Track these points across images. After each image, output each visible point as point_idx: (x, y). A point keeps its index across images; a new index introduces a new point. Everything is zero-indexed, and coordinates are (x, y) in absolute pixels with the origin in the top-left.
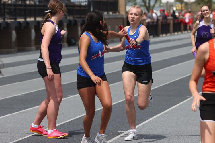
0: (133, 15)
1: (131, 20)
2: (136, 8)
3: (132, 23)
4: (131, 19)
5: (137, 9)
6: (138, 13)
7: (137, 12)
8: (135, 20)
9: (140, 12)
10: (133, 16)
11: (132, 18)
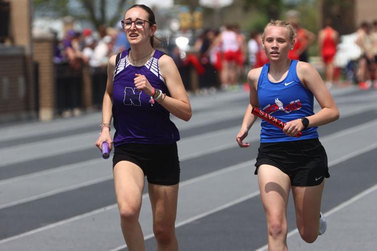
0: (275, 41)
1: (272, 53)
2: (278, 25)
3: (273, 58)
4: (271, 50)
5: (280, 27)
6: (285, 36)
7: (282, 33)
8: (279, 51)
9: (289, 34)
10: (275, 44)
11: (273, 48)
